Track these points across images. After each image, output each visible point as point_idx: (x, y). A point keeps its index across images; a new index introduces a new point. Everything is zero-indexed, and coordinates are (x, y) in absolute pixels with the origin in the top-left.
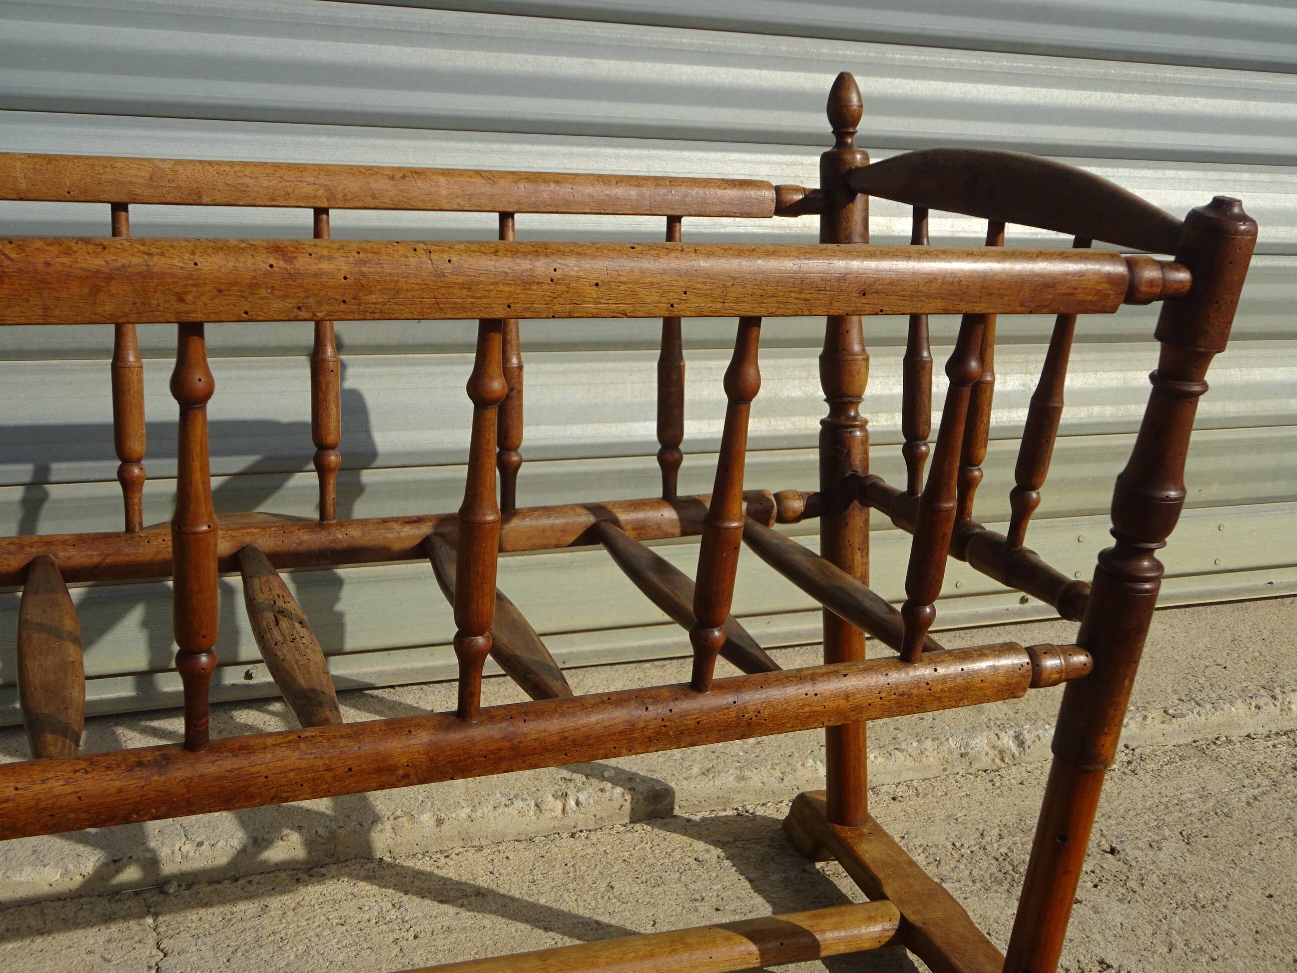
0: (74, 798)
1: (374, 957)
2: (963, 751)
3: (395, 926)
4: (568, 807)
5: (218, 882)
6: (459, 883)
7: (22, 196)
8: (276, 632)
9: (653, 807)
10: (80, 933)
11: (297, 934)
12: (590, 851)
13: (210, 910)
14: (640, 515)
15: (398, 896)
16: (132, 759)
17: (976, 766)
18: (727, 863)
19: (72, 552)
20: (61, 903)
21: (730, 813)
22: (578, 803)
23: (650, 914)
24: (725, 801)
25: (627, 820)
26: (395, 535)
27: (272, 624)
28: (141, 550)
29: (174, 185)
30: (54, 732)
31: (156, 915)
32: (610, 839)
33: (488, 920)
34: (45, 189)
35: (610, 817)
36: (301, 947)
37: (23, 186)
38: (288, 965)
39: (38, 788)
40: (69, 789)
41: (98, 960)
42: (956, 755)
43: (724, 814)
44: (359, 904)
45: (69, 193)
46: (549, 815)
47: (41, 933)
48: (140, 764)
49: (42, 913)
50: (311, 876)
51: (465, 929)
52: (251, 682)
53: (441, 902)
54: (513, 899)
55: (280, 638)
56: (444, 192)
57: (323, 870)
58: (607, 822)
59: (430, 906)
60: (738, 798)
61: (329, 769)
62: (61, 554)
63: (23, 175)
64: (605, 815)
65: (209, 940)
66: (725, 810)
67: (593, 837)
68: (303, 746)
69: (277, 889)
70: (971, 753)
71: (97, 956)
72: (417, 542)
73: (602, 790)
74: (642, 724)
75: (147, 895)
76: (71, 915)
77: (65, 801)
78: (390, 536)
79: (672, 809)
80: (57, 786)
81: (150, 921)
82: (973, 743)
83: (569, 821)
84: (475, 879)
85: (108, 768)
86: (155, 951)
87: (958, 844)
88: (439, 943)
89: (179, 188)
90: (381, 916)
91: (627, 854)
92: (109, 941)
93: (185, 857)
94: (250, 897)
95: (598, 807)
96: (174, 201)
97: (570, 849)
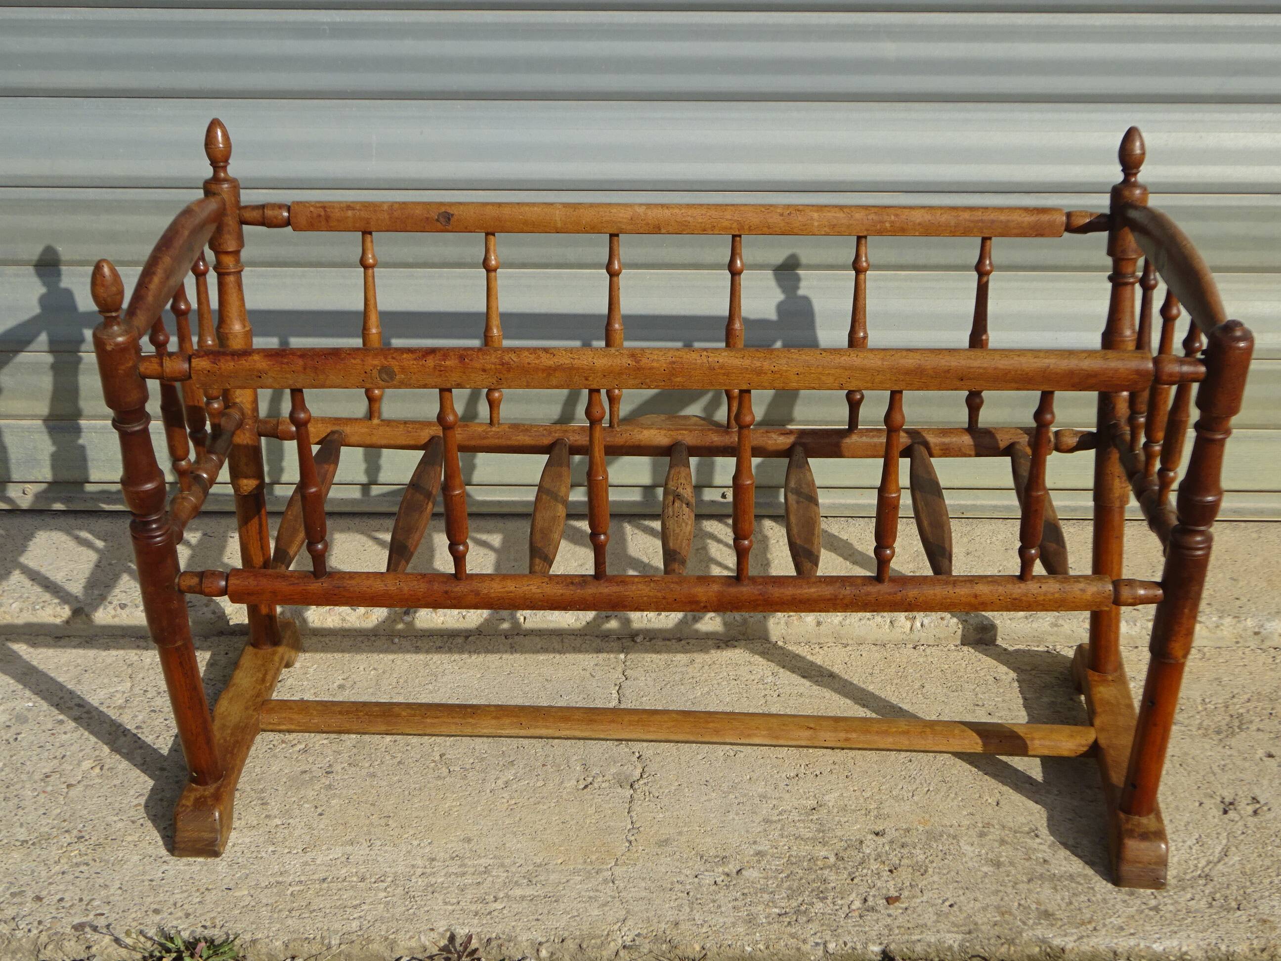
0: (541, 595)
1: (747, 703)
2: (1257, 630)
3: (768, 687)
4: (914, 627)
5: (669, 640)
6: (820, 667)
7: (560, 231)
8: (670, 509)
9: (980, 636)
10: (581, 656)
11: (706, 681)
12: (921, 660)
13: (659, 656)
14: (946, 440)
15: (777, 669)
16: (569, 580)
17: (1268, 643)
18: (1016, 684)
19: (577, 437)
20: (574, 637)
21: (1041, 649)
22: (922, 625)
23: (939, 709)
24: (1040, 641)
25: (959, 642)
26: (773, 442)
27: (671, 504)
28: (617, 439)
30: (540, 558)
31: (627, 654)
32: (940, 654)
33: (827, 693)
34: (571, 227)
35: (946, 638)
36: (706, 689)
37: (559, 225)
38: (695, 698)
39: (525, 588)
40: (539, 591)
41: (588, 675)
42: (1250, 633)
43: (1036, 649)
44: (751, 669)
45: (585, 228)
46: (899, 630)
47: (560, 652)
48: (572, 583)
49: (562, 641)
50: (727, 646)
51: (811, 696)
52: (725, 500)
53: (804, 677)
54: (851, 684)
55: (671, 513)
56: (816, 224)
57: (736, 643)
58: (944, 641)
59: (796, 679)
60: (1051, 639)
61: (664, 598)
62: (571, 438)
63: (560, 219)
64: (942, 636)
65: (654, 675)
66: (1038, 646)
67: (928, 651)
68: (652, 584)
69: (704, 650)
70: (1263, 632)
71: (588, 673)
72: (788, 447)
73: (942, 619)
74: (841, 597)
75: (624, 641)
76: (578, 645)
77: (537, 596)
78: (770, 442)
79: (995, 640)
80: (534, 589)
81: (622, 656)
82: (1268, 625)
83: (915, 636)
84: (832, 666)
85: (557, 583)
86: (621, 676)
87: (1207, 700)
88: (791, 703)
89: (647, 223)
90: (761, 680)
91: (946, 666)
92: (596, 665)
93: (649, 621)
94: (685, 652)
95: (937, 630)
97: (909, 657)
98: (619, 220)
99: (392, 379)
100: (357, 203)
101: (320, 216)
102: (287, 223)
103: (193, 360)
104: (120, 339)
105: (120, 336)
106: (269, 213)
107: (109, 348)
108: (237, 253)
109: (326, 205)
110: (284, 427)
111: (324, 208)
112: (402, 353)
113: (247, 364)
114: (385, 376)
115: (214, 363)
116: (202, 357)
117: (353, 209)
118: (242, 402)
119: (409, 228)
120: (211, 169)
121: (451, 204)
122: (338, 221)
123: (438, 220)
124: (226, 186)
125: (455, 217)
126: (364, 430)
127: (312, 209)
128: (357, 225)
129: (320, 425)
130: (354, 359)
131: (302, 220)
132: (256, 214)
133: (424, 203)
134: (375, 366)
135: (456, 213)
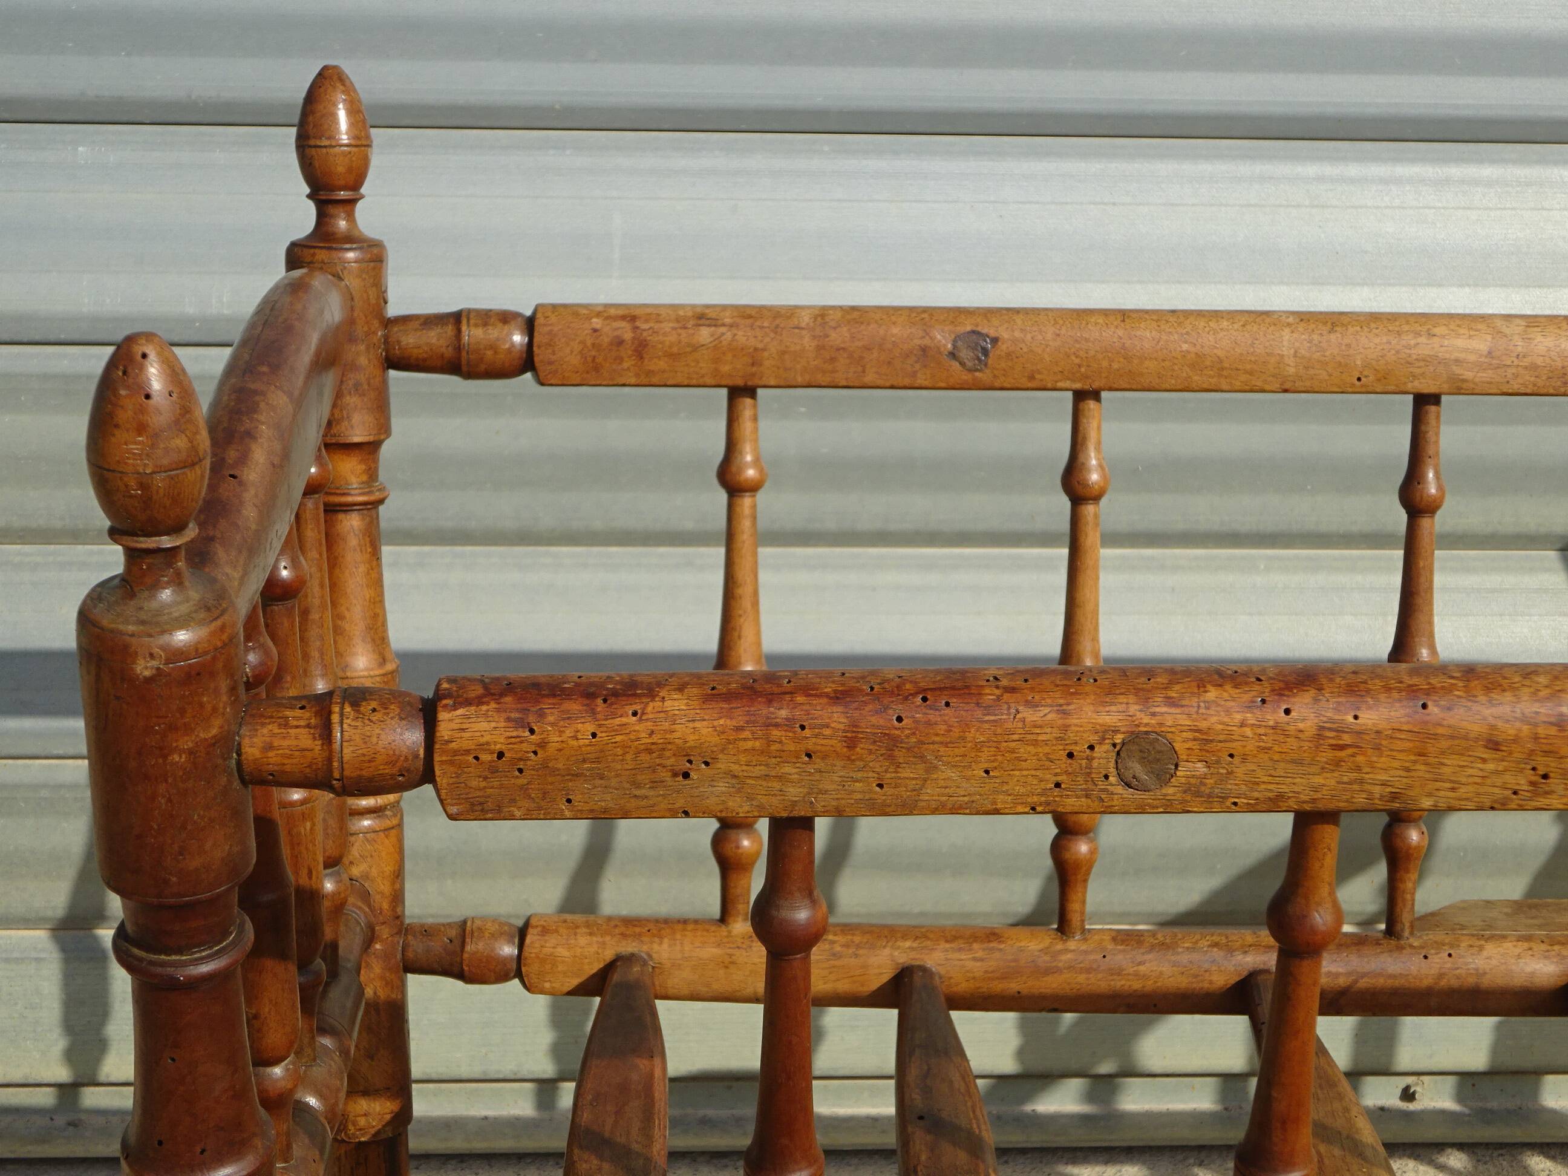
7: (1287, 386)
29: (1526, 362)
34: (1324, 375)
37: (1292, 370)
45: (1359, 379)
52: (1411, 1107)
63: (1292, 351)
89: (1533, 367)
96: (1523, 390)
98: (1456, 355)
99: (1164, 777)
100: (724, 308)
101: (620, 342)
102: (527, 362)
103: (443, 715)
104: (182, 637)
105: (183, 623)
106: (472, 334)
107: (143, 668)
108: (370, 449)
109: (637, 312)
110: (481, 946)
111: (633, 319)
112: (1202, 685)
113: (641, 729)
114: (1136, 768)
115: (521, 724)
116: (479, 701)
117: (714, 323)
118: (366, 876)
119: (869, 378)
120: (311, 208)
121: (988, 313)
122: (673, 356)
123: (953, 355)
124: (351, 255)
125: (1003, 347)
126: (710, 952)
127: (597, 323)
128: (726, 368)
129: (583, 940)
130: (1031, 704)
131: (569, 356)
132: (436, 340)
133: (911, 309)
134: (1105, 733)
135: (1004, 334)
